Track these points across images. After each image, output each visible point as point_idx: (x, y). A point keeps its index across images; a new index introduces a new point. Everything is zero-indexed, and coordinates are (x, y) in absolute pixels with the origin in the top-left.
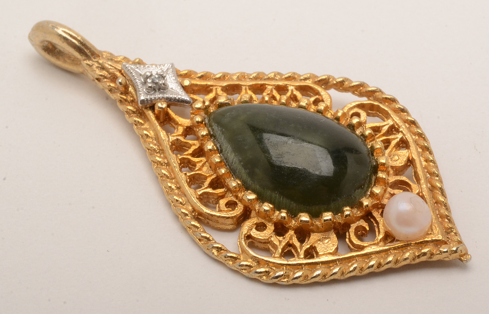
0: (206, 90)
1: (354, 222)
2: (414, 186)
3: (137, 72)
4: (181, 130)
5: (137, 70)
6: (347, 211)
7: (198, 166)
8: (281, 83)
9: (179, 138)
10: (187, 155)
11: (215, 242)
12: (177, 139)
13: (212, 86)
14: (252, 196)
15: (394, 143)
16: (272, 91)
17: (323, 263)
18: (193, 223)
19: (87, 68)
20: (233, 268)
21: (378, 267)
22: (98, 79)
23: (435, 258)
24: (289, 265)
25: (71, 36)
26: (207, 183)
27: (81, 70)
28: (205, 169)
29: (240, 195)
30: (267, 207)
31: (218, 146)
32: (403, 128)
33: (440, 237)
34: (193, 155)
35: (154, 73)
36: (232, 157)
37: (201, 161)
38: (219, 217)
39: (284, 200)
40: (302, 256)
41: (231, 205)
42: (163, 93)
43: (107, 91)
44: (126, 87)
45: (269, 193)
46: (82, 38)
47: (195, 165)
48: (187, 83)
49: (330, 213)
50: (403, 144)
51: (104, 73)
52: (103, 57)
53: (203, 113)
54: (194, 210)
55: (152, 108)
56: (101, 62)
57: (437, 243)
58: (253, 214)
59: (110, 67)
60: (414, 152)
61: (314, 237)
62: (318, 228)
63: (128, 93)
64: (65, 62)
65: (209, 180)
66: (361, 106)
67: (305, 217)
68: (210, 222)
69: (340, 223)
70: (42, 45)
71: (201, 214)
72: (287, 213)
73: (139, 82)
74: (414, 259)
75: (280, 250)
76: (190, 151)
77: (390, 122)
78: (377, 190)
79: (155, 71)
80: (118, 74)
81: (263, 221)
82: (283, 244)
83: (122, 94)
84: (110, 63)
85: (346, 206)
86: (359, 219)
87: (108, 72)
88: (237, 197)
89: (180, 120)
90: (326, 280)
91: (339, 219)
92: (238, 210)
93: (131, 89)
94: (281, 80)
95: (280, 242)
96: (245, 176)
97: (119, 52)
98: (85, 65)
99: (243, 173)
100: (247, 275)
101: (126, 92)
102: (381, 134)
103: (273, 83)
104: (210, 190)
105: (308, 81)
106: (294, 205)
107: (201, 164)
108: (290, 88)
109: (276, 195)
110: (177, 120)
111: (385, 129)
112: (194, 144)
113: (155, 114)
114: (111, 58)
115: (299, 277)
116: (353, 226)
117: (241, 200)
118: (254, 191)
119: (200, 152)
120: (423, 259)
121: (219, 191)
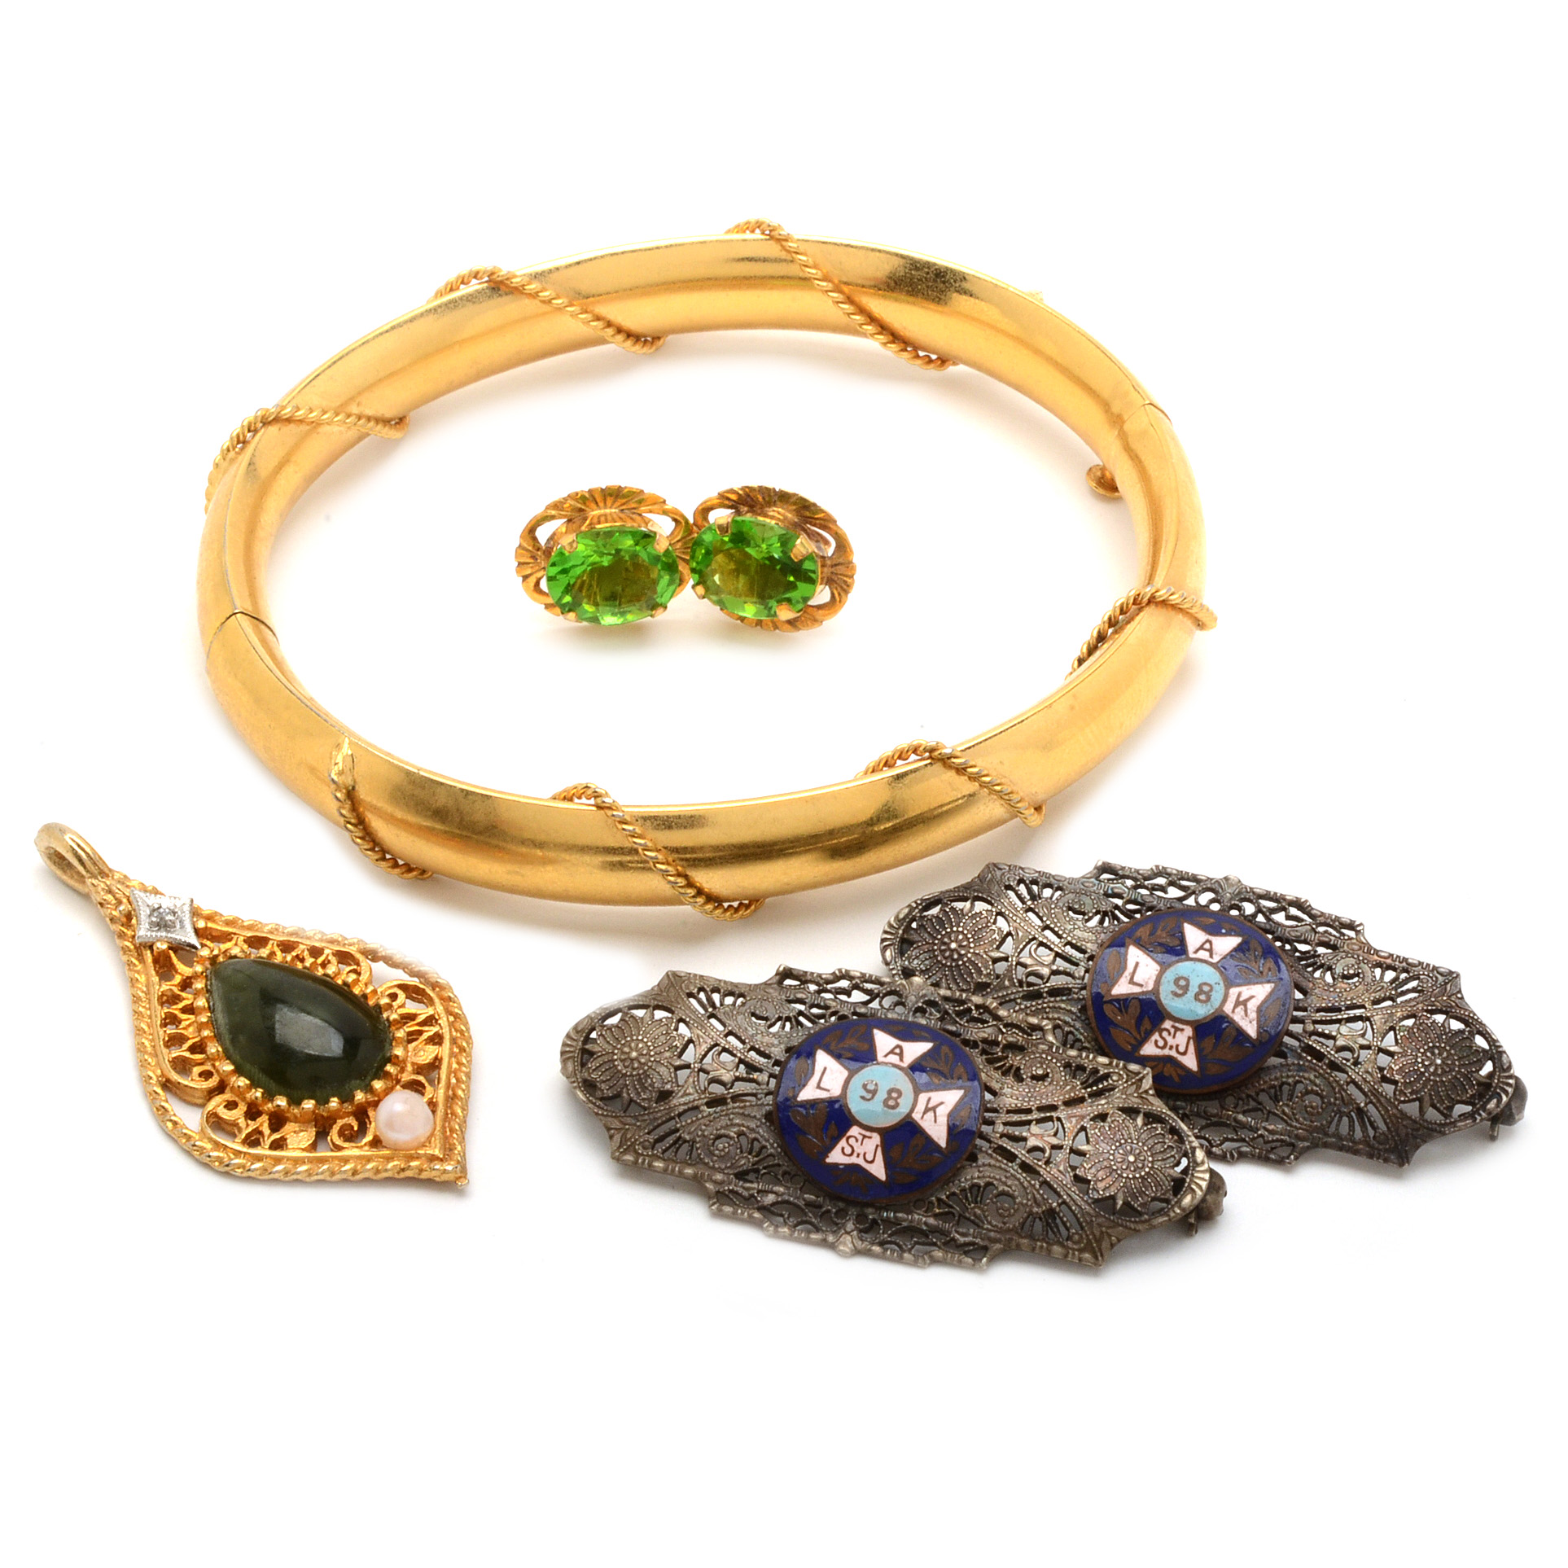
0: (225, 937)
1: (342, 1118)
2: (429, 1088)
3: (144, 902)
4: (178, 979)
5: (145, 898)
6: (334, 1103)
7: (184, 1024)
8: (317, 944)
9: (173, 988)
10: (176, 1009)
11: (175, 1115)
12: (171, 990)
13: (235, 934)
14: (230, 1067)
15: (425, 1036)
16: (303, 951)
17: (289, 1159)
18: (155, 1088)
19: (92, 888)
20: (184, 1147)
21: (353, 1174)
22: (101, 904)
23: (424, 1176)
24: (249, 1154)
25: (79, 846)
26: (186, 1046)
27: (87, 890)
28: (191, 1029)
29: (217, 1064)
30: (243, 1082)
31: (211, 1004)
32: (443, 1021)
33: (437, 1152)
34: (185, 1010)
35: (164, 906)
36: (221, 1017)
37: (188, 1019)
38: (186, 1086)
39: (263, 1078)
40: (267, 1147)
41: (206, 1075)
42: (168, 932)
43: (108, 919)
44: (129, 917)
45: (248, 1066)
46: (95, 853)
47: (180, 1022)
48: (201, 924)
49: (313, 1102)
50: (436, 1040)
51: (109, 897)
52: (113, 878)
53: (207, 964)
54: (163, 1075)
55: (151, 947)
56: (108, 883)
57: (433, 1158)
58: (228, 1089)
59: (117, 891)
60: (445, 1050)
61: (289, 1127)
62: (296, 1117)
63: (130, 926)
64: (72, 877)
65: (190, 1043)
66: (402, 987)
67: (281, 1101)
68: (178, 1092)
69: (323, 1116)
70: (47, 851)
71: (168, 1080)
72: (263, 1094)
73: (144, 913)
74: (398, 1173)
75: (243, 1136)
76: (180, 1005)
77: (430, 1011)
78: (378, 1085)
79: (166, 903)
80: (125, 900)
81: (237, 1099)
82: (250, 1129)
83: (122, 925)
84: (119, 886)
85: (334, 1097)
86: (348, 1114)
87: (114, 896)
88: (214, 1066)
89: (180, 967)
90: (287, 1179)
91: (323, 1111)
92: (213, 1082)
93: (134, 921)
94: (321, 940)
95: (248, 1125)
96: (228, 1042)
97: (137, 876)
98: (89, 884)
99: (227, 1037)
100: (198, 1157)
101: (128, 924)
102: (415, 1022)
103: (308, 942)
104: (187, 1054)
105: (352, 948)
106: (273, 1085)
107: (187, 1023)
108: (327, 951)
109: (255, 1070)
110: (178, 967)
111: (422, 1018)
112: (188, 999)
113: (153, 955)
114: (124, 881)
115: (256, 1170)
116: (340, 1123)
117: (218, 1071)
118: (233, 1063)
119: (189, 1010)
120: (409, 1173)
121: (198, 1057)
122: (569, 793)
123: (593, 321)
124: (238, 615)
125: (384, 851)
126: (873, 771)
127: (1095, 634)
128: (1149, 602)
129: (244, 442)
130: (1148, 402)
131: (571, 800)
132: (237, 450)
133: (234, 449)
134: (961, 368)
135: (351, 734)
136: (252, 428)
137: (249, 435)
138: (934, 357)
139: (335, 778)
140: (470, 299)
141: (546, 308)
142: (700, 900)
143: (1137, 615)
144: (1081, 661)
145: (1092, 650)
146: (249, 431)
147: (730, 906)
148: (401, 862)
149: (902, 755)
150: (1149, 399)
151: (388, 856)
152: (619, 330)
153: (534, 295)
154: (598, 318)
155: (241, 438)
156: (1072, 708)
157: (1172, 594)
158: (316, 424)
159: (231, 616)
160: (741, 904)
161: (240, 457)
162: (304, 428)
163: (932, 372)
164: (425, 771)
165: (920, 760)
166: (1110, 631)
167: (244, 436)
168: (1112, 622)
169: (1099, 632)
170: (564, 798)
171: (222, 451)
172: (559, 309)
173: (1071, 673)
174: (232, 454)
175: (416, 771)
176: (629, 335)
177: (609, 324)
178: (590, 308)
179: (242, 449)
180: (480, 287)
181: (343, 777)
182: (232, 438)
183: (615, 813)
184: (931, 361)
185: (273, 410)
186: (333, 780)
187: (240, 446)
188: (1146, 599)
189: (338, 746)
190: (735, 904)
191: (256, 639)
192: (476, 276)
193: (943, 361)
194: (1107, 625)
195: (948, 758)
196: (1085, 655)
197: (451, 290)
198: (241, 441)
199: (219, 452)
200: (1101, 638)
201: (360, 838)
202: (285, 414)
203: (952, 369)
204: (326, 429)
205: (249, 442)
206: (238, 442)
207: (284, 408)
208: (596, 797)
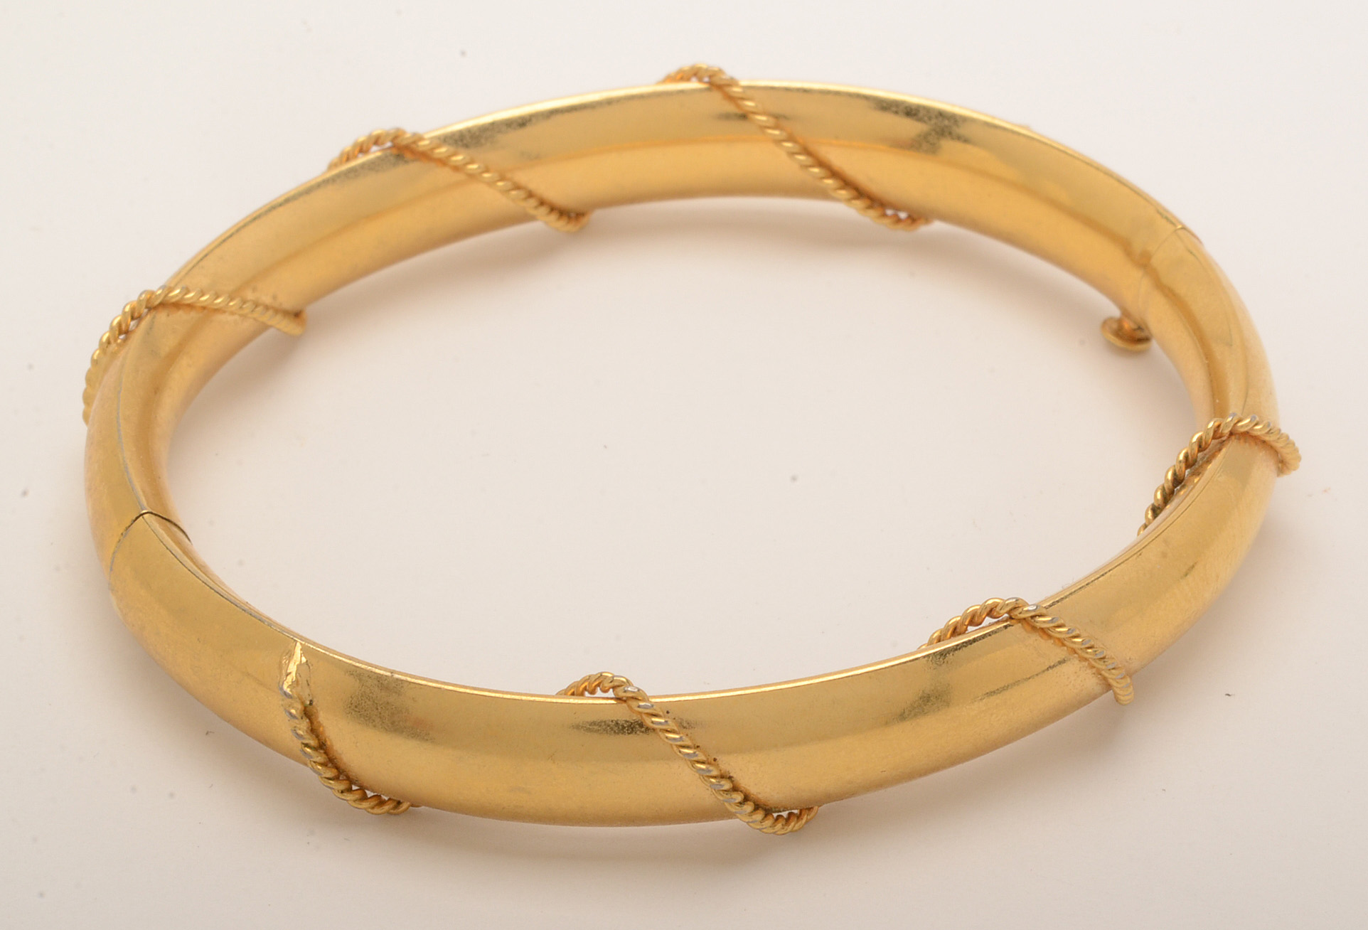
122: (578, 687)
123: (513, 189)
124: (146, 516)
125: (350, 780)
126: (939, 641)
127: (1170, 476)
128: (1231, 434)
129: (127, 332)
130: (1180, 227)
131: (582, 694)
132: (119, 341)
133: (115, 340)
134: (937, 226)
135: (302, 638)
136: (136, 315)
137: (133, 323)
138: (903, 215)
139: (288, 691)
140: (372, 167)
141: (459, 177)
142: (749, 807)
143: (1220, 450)
144: (1156, 511)
145: (1168, 496)
146: (133, 318)
147: (779, 817)
148: (370, 794)
149: (974, 620)
150: (1181, 223)
151: (354, 788)
152: (542, 203)
153: (443, 162)
154: (517, 187)
155: (124, 327)
156: (1164, 555)
157: (1256, 424)
158: (208, 311)
159: (137, 518)
160: (790, 814)
161: (123, 353)
162: (193, 315)
163: (901, 234)
164: (400, 673)
165: (997, 623)
166: (1187, 472)
167: (128, 326)
168: (1189, 462)
169: (1175, 474)
170: (573, 694)
171: (101, 343)
172: (472, 177)
173: (1145, 526)
174: (113, 347)
175: (389, 674)
176: (553, 209)
177: (530, 195)
178: (509, 175)
179: (125, 340)
180: (379, 154)
181: (299, 688)
182: (112, 328)
183: (642, 704)
184: (899, 220)
185: (159, 292)
186: (285, 693)
187: (122, 337)
188: (1227, 431)
189: (290, 655)
190: (785, 814)
191: (170, 540)
192: (377, 141)
193: (916, 217)
194: (1183, 466)
195: (1032, 617)
196: (1161, 502)
197: (348, 159)
198: (123, 331)
199: (96, 346)
200: (1178, 481)
201: (322, 764)
202: (172, 297)
203: (924, 230)
204: (220, 317)
205: (132, 332)
206: (120, 333)
207: (171, 290)
208: (614, 688)
